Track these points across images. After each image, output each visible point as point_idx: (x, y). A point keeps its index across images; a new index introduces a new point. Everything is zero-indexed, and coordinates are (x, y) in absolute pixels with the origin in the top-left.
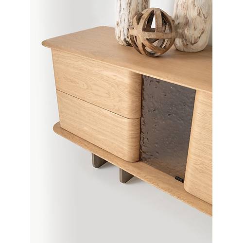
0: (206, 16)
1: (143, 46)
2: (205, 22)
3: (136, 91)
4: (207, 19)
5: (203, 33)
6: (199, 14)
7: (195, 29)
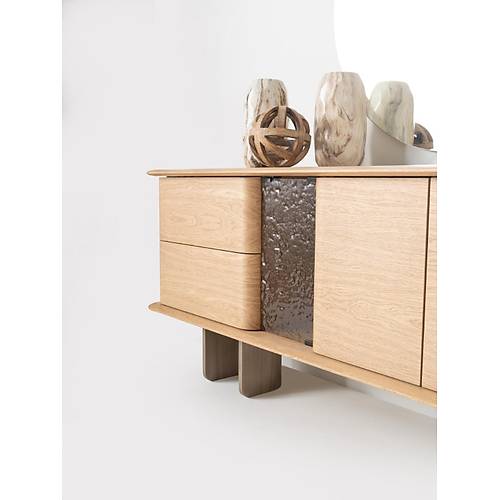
0: (351, 118)
1: (263, 147)
2: (351, 125)
3: (254, 211)
4: (354, 122)
5: (349, 140)
6: (341, 114)
7: (337, 134)
